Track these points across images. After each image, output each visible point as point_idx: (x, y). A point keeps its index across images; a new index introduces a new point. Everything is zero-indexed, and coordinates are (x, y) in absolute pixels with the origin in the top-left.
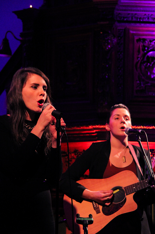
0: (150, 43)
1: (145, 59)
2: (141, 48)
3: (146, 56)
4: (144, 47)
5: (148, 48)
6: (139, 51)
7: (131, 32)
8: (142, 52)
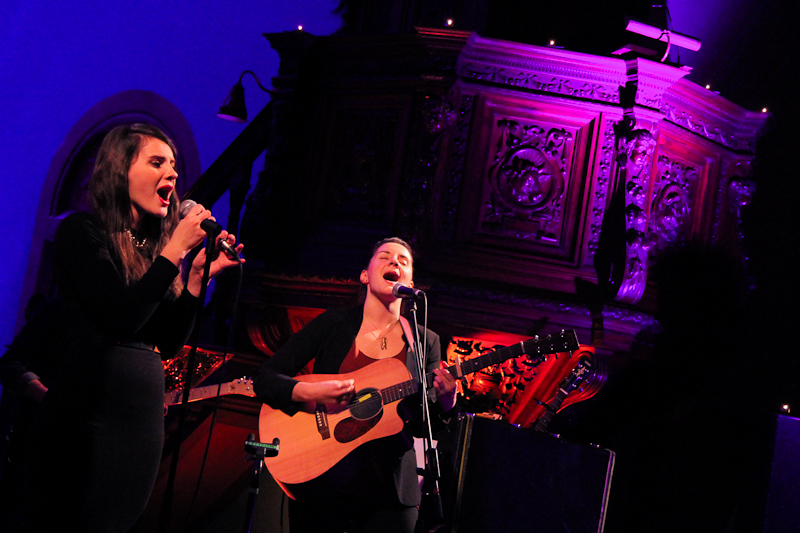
0: (524, 131)
1: (510, 163)
2: (505, 139)
3: (514, 156)
4: (512, 137)
5: (519, 141)
6: (499, 145)
7: (489, 104)
8: (505, 148)
